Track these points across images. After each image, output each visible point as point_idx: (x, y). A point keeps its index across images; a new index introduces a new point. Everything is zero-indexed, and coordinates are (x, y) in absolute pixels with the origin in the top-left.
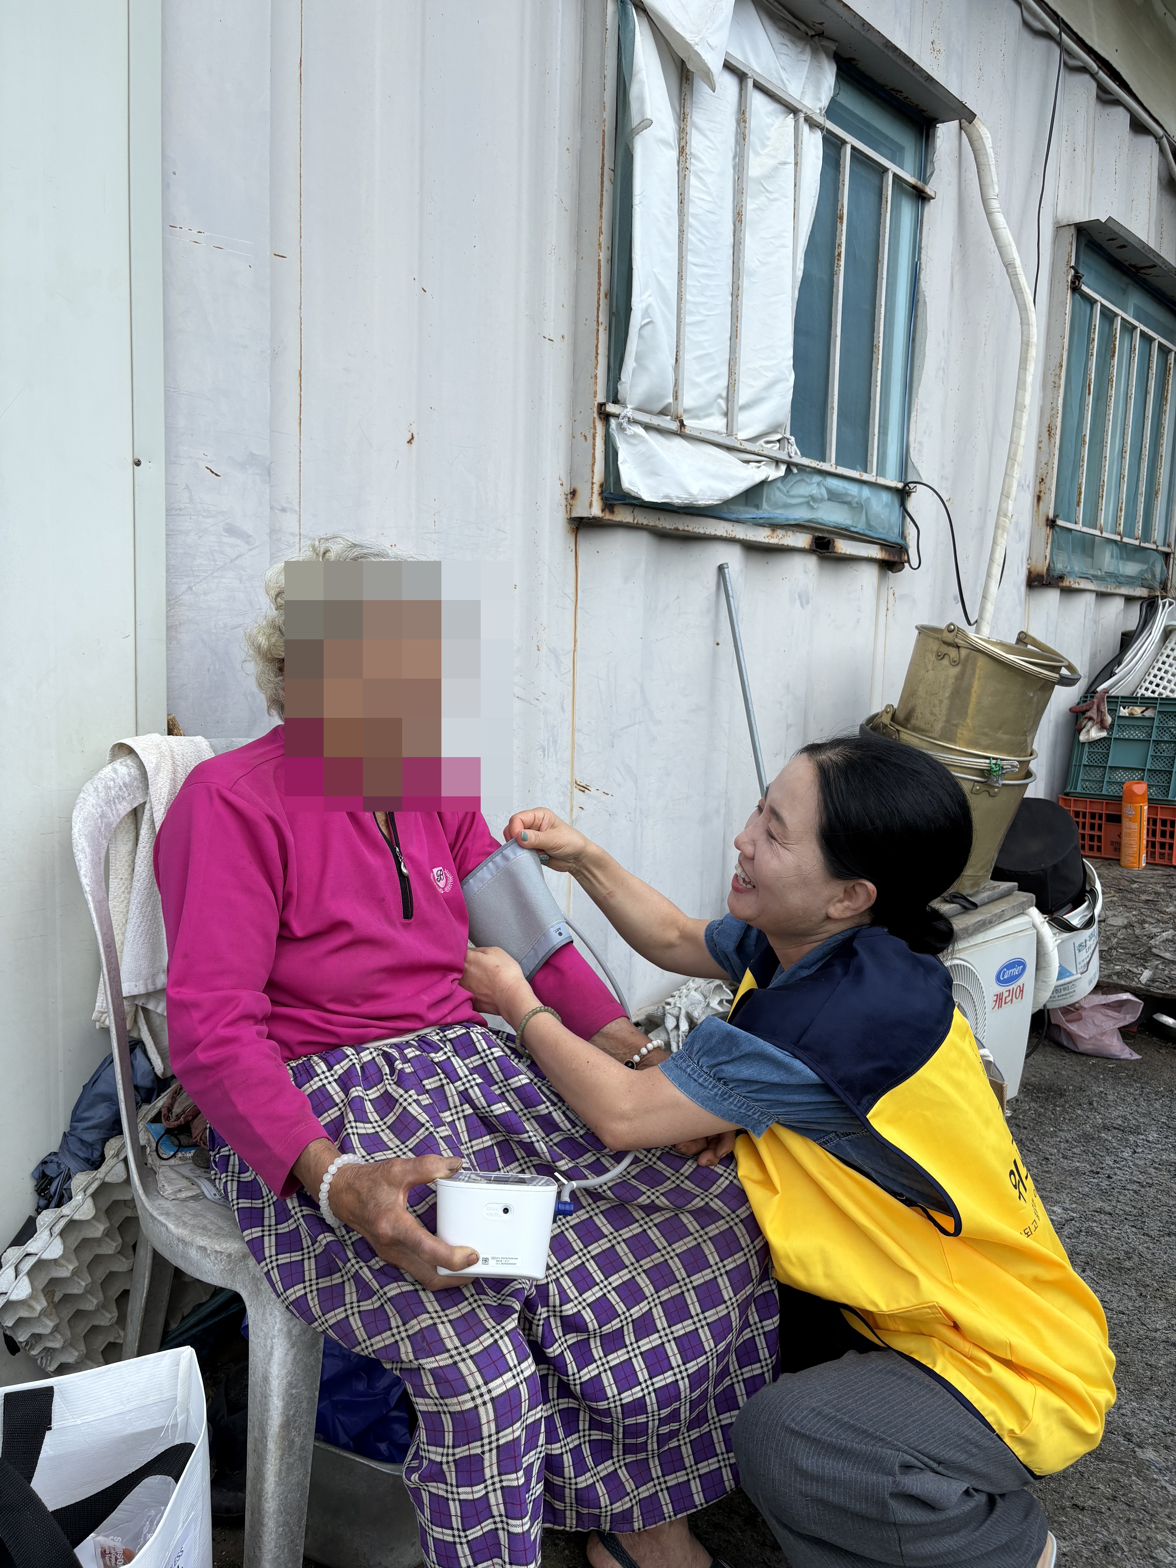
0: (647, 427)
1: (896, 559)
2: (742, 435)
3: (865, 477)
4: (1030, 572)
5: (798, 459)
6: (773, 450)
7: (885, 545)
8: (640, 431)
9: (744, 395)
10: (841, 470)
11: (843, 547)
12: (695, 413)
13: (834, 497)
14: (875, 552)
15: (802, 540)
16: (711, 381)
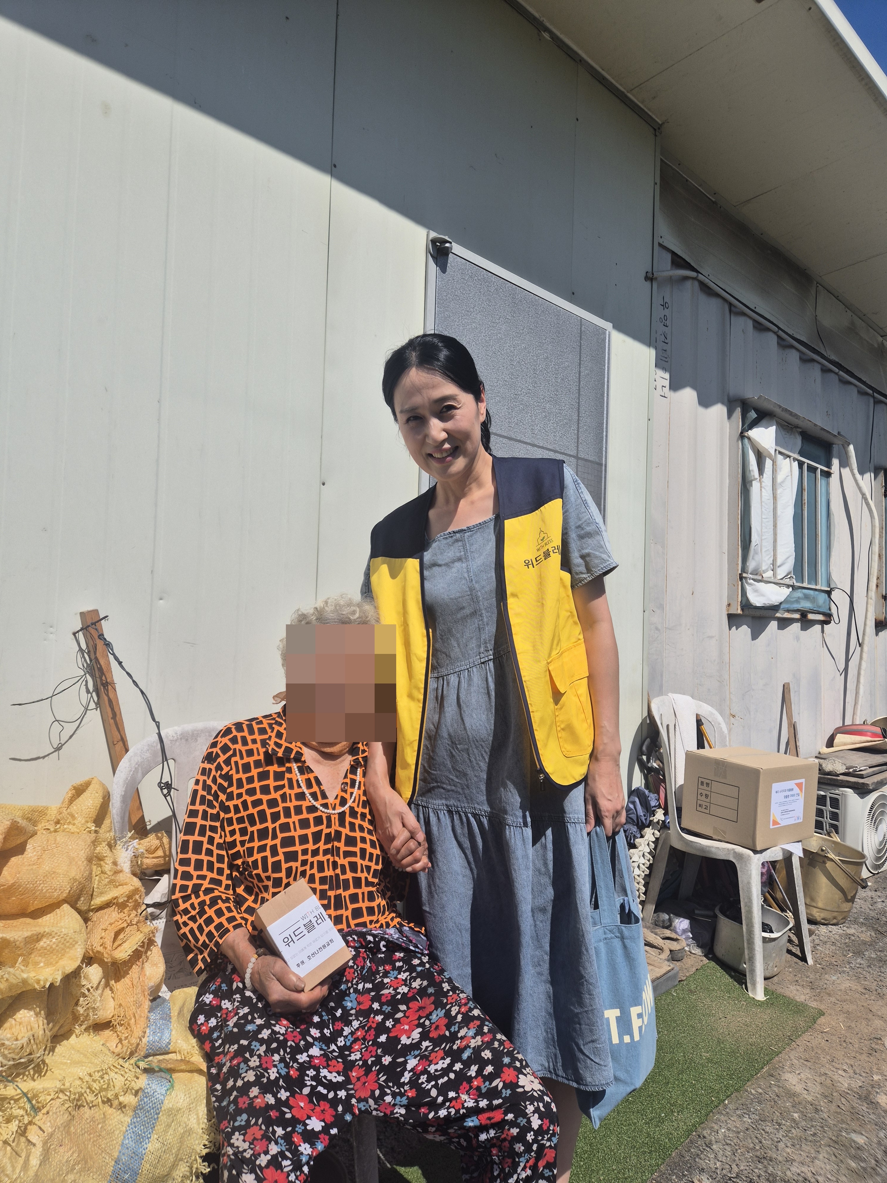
0: (754, 580)
1: (829, 619)
2: (779, 577)
3: (818, 587)
4: (876, 620)
5: (796, 584)
6: (787, 581)
7: (824, 614)
8: (752, 581)
9: (779, 562)
10: (810, 586)
11: (811, 616)
12: (764, 572)
13: (807, 597)
14: (821, 617)
15: (797, 616)
16: (769, 559)
